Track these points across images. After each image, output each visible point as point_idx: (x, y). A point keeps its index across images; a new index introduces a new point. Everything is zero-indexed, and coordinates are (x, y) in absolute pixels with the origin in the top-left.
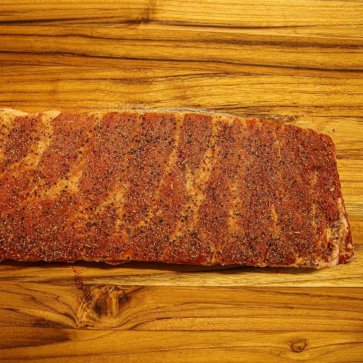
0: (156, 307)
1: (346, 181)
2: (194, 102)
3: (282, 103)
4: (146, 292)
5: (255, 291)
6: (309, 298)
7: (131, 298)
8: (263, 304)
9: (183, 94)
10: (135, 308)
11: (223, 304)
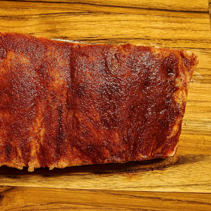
0: (25, 205)
1: (192, 101)
2: (62, 35)
3: (136, 37)
4: (16, 192)
5: (113, 194)
6: (160, 201)
7: (3, 197)
8: (120, 206)
9: (53, 28)
10: (7, 205)
11: (84, 205)
